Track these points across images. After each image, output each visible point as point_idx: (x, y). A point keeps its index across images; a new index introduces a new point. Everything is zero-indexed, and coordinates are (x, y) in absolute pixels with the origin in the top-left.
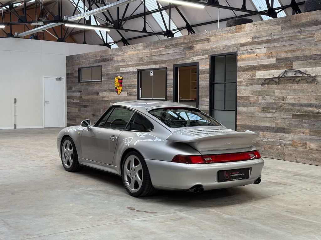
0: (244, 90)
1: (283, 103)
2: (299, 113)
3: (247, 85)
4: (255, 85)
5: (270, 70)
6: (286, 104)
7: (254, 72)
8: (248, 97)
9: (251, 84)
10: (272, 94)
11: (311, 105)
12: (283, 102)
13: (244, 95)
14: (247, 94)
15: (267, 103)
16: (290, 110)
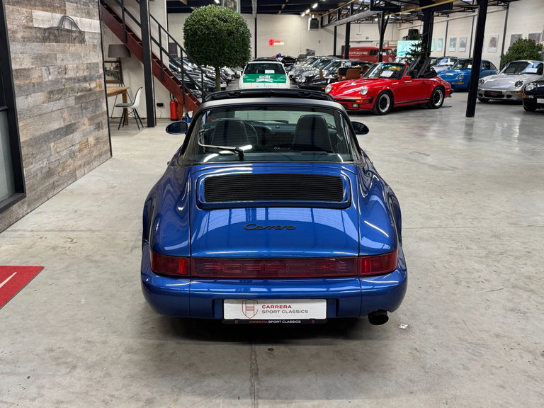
0: (21, 53)
1: (66, 79)
2: (79, 94)
3: (24, 41)
4: (34, 42)
5: (47, 11)
6: (67, 79)
7: (30, 11)
8: (29, 70)
9: (30, 40)
10: (55, 62)
11: (85, 79)
12: (66, 76)
13: (23, 67)
14: (27, 64)
15: (52, 81)
16: (72, 89)
